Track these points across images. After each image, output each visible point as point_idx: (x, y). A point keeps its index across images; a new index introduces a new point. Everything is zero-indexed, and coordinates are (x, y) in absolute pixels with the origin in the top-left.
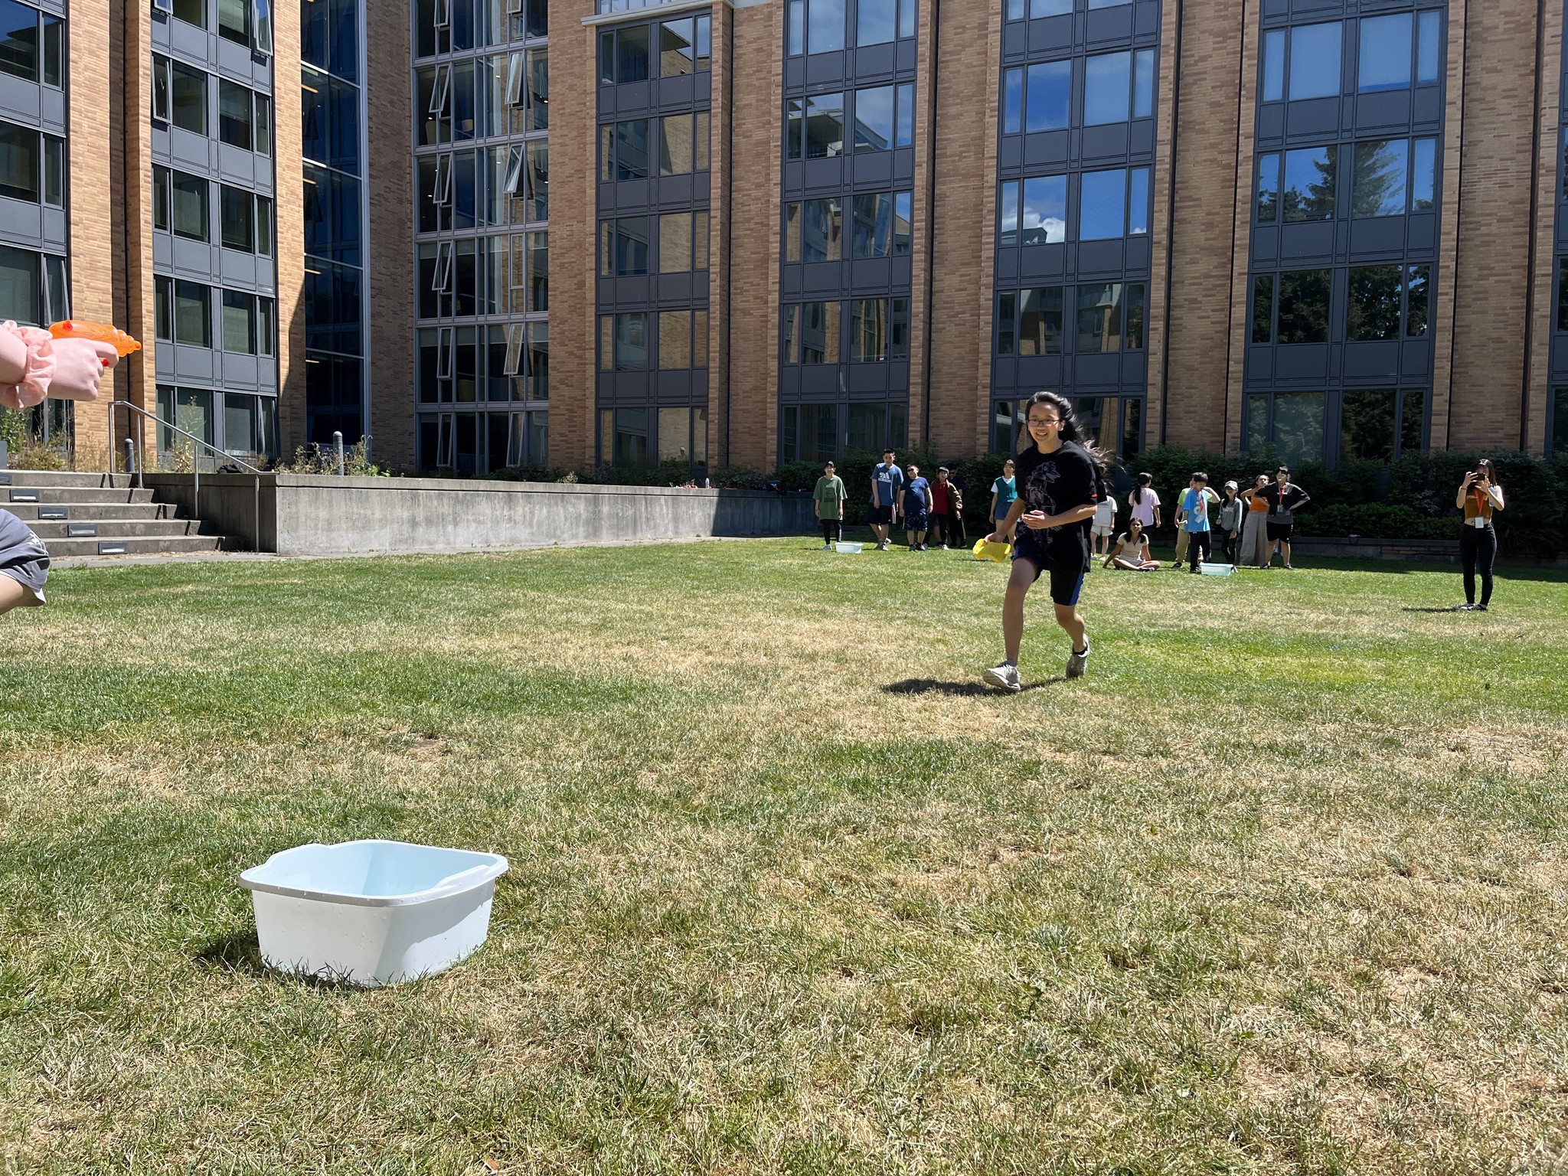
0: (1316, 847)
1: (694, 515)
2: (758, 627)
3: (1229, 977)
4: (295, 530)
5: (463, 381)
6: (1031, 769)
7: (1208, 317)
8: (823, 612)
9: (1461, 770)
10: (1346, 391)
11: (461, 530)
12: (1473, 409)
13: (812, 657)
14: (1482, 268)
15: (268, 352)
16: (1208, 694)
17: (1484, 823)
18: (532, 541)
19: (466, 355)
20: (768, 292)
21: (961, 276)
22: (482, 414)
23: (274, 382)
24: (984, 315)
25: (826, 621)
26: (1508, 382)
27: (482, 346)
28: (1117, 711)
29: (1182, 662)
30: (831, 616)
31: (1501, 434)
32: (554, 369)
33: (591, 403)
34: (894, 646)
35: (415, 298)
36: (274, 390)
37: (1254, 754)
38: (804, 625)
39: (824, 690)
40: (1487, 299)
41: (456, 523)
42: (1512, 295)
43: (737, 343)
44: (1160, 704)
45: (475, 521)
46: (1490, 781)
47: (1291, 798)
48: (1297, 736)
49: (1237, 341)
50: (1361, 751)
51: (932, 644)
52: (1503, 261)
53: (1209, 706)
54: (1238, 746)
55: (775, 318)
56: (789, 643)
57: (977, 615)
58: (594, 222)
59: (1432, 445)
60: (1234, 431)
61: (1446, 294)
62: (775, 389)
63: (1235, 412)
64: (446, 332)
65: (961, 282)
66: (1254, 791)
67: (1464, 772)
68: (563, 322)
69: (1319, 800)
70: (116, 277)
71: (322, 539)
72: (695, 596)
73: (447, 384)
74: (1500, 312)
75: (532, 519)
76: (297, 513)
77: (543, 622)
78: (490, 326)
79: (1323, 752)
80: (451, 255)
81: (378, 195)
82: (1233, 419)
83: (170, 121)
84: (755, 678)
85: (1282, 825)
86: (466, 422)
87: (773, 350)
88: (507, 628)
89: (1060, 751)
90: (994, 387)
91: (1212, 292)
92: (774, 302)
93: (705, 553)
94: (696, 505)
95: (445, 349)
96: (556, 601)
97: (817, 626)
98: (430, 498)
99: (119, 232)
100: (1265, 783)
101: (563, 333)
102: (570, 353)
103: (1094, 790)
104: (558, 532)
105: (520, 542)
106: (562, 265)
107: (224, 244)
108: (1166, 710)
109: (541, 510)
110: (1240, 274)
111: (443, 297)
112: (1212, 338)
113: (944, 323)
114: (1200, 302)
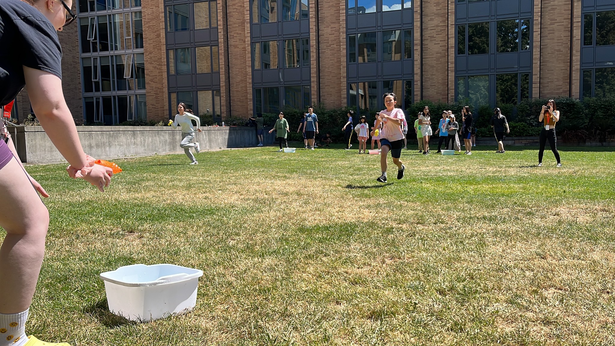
0: (509, 251)
1: (218, 139)
2: (259, 184)
3: (486, 295)
4: (35, 152)
5: (105, 82)
6: (390, 231)
7: (439, 44)
8: (285, 177)
9: (559, 221)
10: (497, 75)
11: (113, 149)
12: (549, 81)
13: (286, 194)
14: (552, 20)
16: (455, 200)
17: (571, 240)
18: (145, 153)
19: (105, 70)
20: (245, 37)
21: (332, 28)
22: (114, 97)
24: (342, 45)
25: (288, 180)
26: (563, 68)
27: (113, 65)
28: (419, 208)
29: (441, 189)
30: (289, 178)
31: (561, 91)
32: (148, 75)
33: (166, 90)
34: (320, 189)
35: (79, 43)
37: (478, 221)
38: (279, 182)
39: (295, 206)
40: (554, 33)
41: (110, 146)
42: (564, 31)
43: (232, 60)
44: (436, 204)
45: (118, 145)
46: (571, 225)
47: (496, 236)
48: (493, 213)
49: (452, 54)
50: (519, 217)
51: (336, 186)
52: (560, 16)
53: (456, 204)
54: (471, 218)
55: (249, 48)
56: (275, 189)
57: (351, 175)
58: (163, 7)
59: (533, 96)
60: (452, 93)
61: (537, 32)
62: (251, 81)
63: (452, 85)
64: (95, 59)
65: (332, 31)
66: (481, 233)
67: (560, 222)
68: (151, 53)
69: (506, 235)
71: (48, 156)
72: (227, 173)
73: (97, 84)
74: (560, 38)
75: (145, 143)
76: (36, 144)
77: (162, 186)
78: (116, 56)
79: (504, 218)
80: (95, 23)
82: (451, 88)
84: (265, 203)
85: (494, 245)
86: (107, 101)
87: (249, 63)
88: (147, 189)
89: (399, 224)
90: (348, 77)
91: (440, 33)
92: (247, 42)
93: (226, 155)
94: (218, 134)
95: (95, 67)
96: (165, 177)
97: (284, 182)
98: (97, 135)
100: (484, 231)
101: (151, 58)
102: (155, 67)
103: (417, 236)
104: (157, 149)
105: (140, 153)
106: (149, 27)
108: (439, 207)
109: (148, 139)
110: (452, 25)
111: (92, 43)
112: (440, 53)
113: (325, 49)
114: (435, 37)
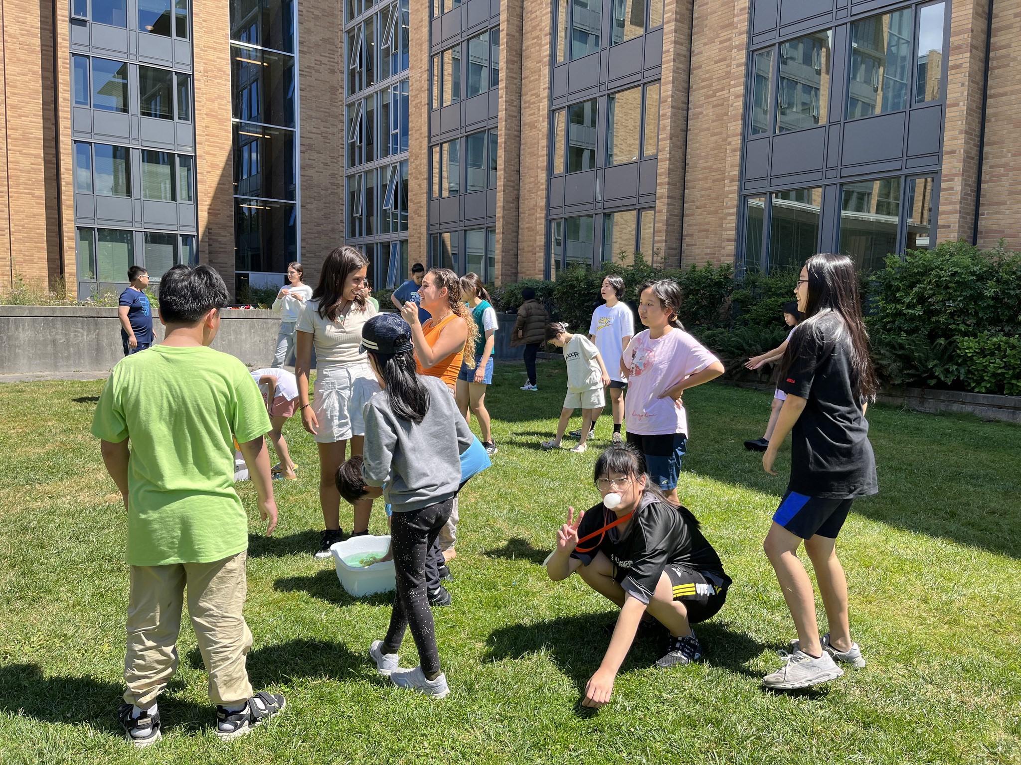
5: (371, 217)
15: (190, 199)
20: (540, 99)
22: (377, 244)
23: (193, 223)
27: (377, 187)
35: (345, 152)
36: (194, 229)
55: (546, 126)
58: (427, 59)
64: (360, 177)
70: (47, 144)
73: (361, 221)
78: (381, 169)
80: (362, 111)
81: (309, 67)
83: (89, 18)
87: (543, 161)
90: (744, 179)
95: (359, 192)
99: (49, 110)
106: (414, 108)
107: (143, 114)
111: (359, 148)
